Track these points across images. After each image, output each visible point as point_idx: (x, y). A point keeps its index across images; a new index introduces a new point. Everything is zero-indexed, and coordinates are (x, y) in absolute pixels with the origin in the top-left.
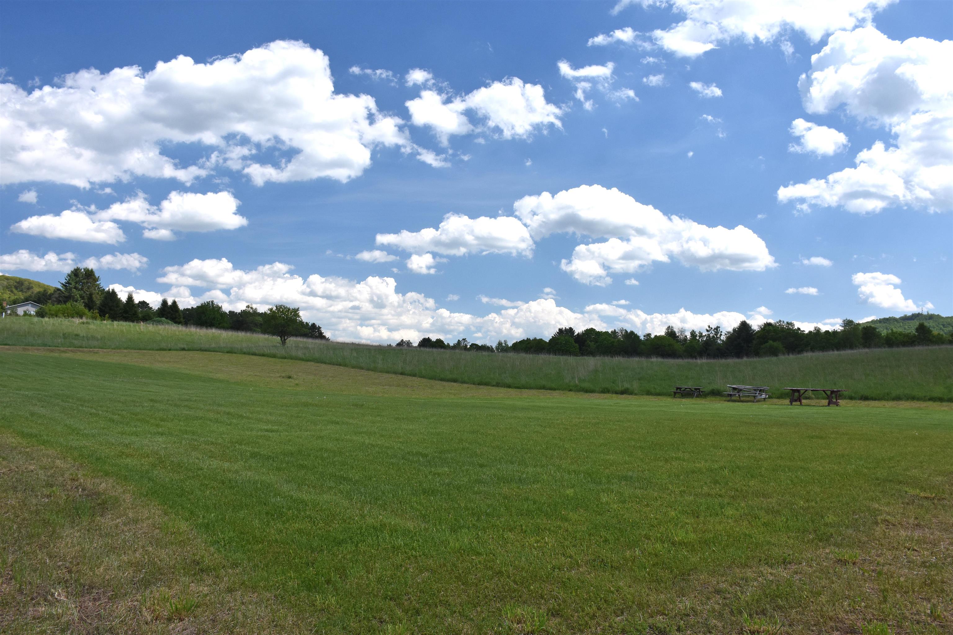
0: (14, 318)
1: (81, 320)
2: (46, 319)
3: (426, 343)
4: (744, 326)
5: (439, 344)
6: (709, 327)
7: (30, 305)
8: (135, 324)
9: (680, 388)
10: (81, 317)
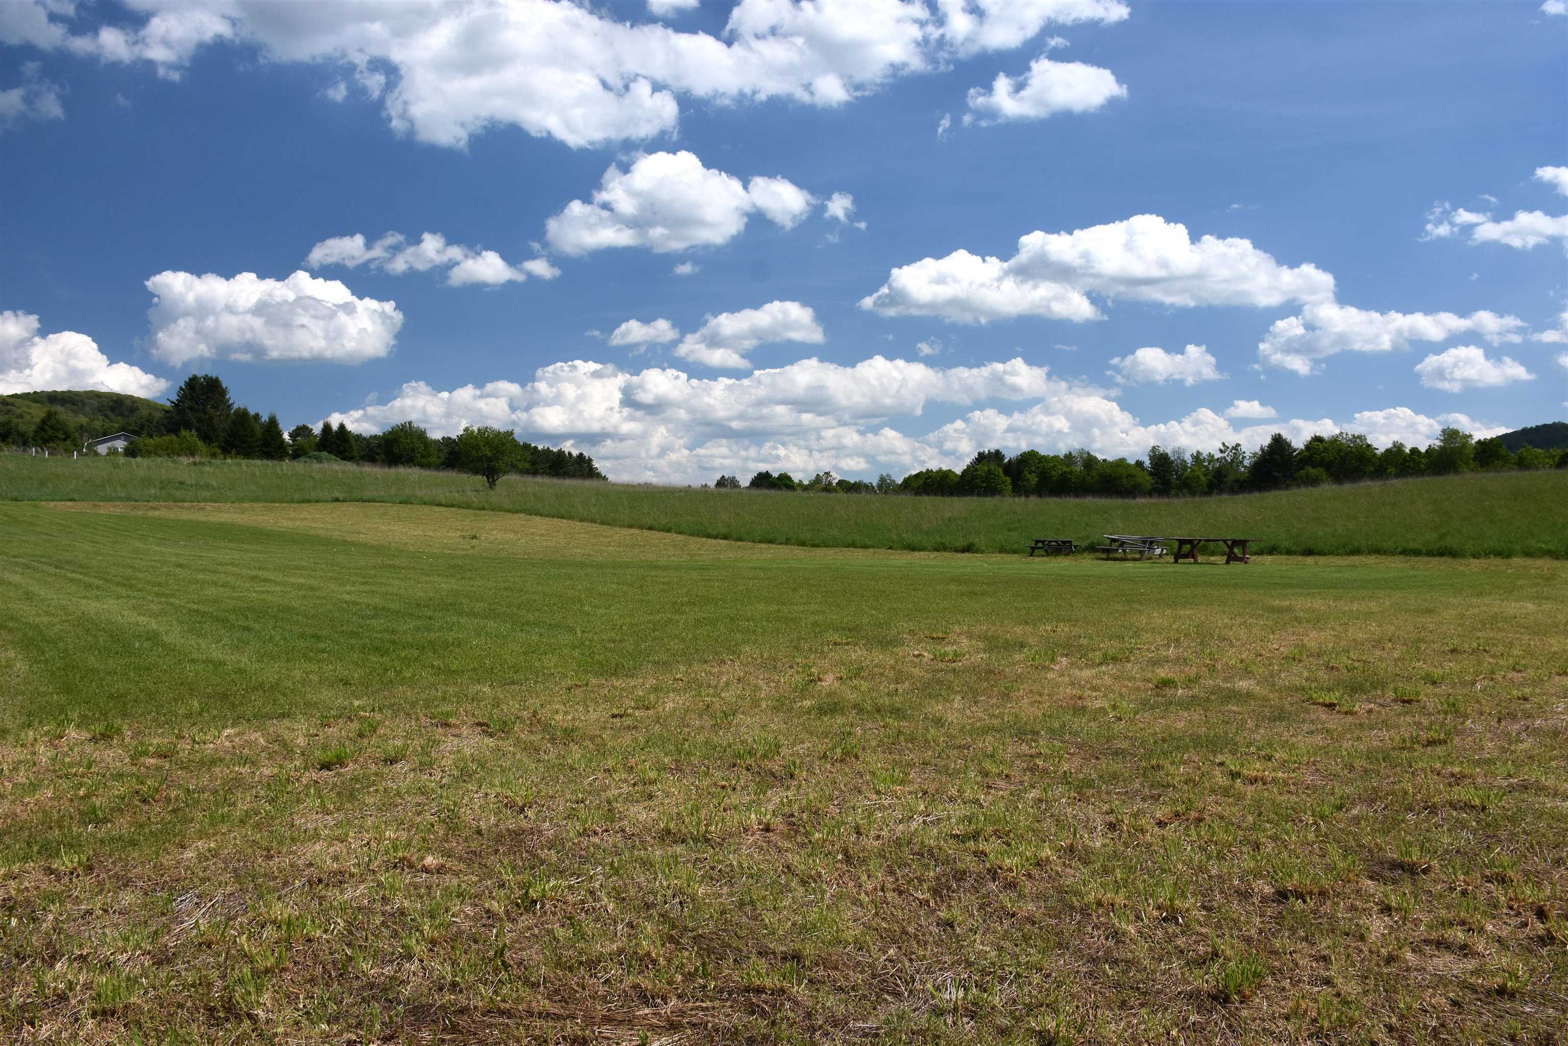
0: (89, 460)
1: (191, 460)
2: (139, 459)
3: (763, 480)
4: (1278, 442)
5: (784, 482)
6: (1224, 444)
7: (123, 438)
8: (275, 462)
9: (1043, 542)
10: (193, 455)
